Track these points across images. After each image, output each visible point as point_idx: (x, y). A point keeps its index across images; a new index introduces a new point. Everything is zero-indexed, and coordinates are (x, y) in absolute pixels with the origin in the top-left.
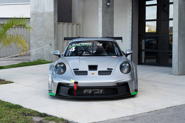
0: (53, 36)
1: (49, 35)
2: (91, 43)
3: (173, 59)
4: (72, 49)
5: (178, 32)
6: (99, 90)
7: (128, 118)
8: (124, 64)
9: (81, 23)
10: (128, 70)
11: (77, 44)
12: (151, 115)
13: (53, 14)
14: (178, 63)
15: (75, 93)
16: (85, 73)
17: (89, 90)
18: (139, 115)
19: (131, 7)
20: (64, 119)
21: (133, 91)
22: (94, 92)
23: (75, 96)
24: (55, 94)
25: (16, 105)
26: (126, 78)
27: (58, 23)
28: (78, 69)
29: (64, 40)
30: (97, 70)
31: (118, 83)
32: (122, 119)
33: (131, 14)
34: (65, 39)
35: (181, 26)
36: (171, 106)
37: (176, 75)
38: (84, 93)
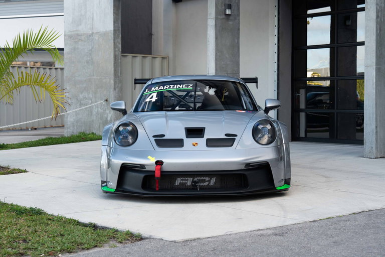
0: (112, 82)
1: (104, 81)
2: (191, 85)
3: (366, 124)
4: (152, 98)
5: (375, 67)
6: (207, 179)
7: (270, 232)
8: (262, 124)
9: (171, 55)
10: (269, 137)
11: (162, 87)
12: (318, 226)
13: (113, 36)
14: (377, 132)
15: (157, 185)
16: (178, 143)
17: (186, 179)
18: (293, 226)
19: (276, 18)
20: (132, 234)
21: (280, 182)
22: (197, 183)
23: (157, 191)
24: (115, 188)
25: (31, 208)
26: (265, 154)
27: (122, 56)
28: (164, 136)
29: (135, 83)
30: (203, 137)
31: (248, 165)
32: (256, 233)
33: (277, 35)
34: (137, 82)
35: (381, 54)
36: (361, 211)
37: (373, 157)
38: (176, 184)
